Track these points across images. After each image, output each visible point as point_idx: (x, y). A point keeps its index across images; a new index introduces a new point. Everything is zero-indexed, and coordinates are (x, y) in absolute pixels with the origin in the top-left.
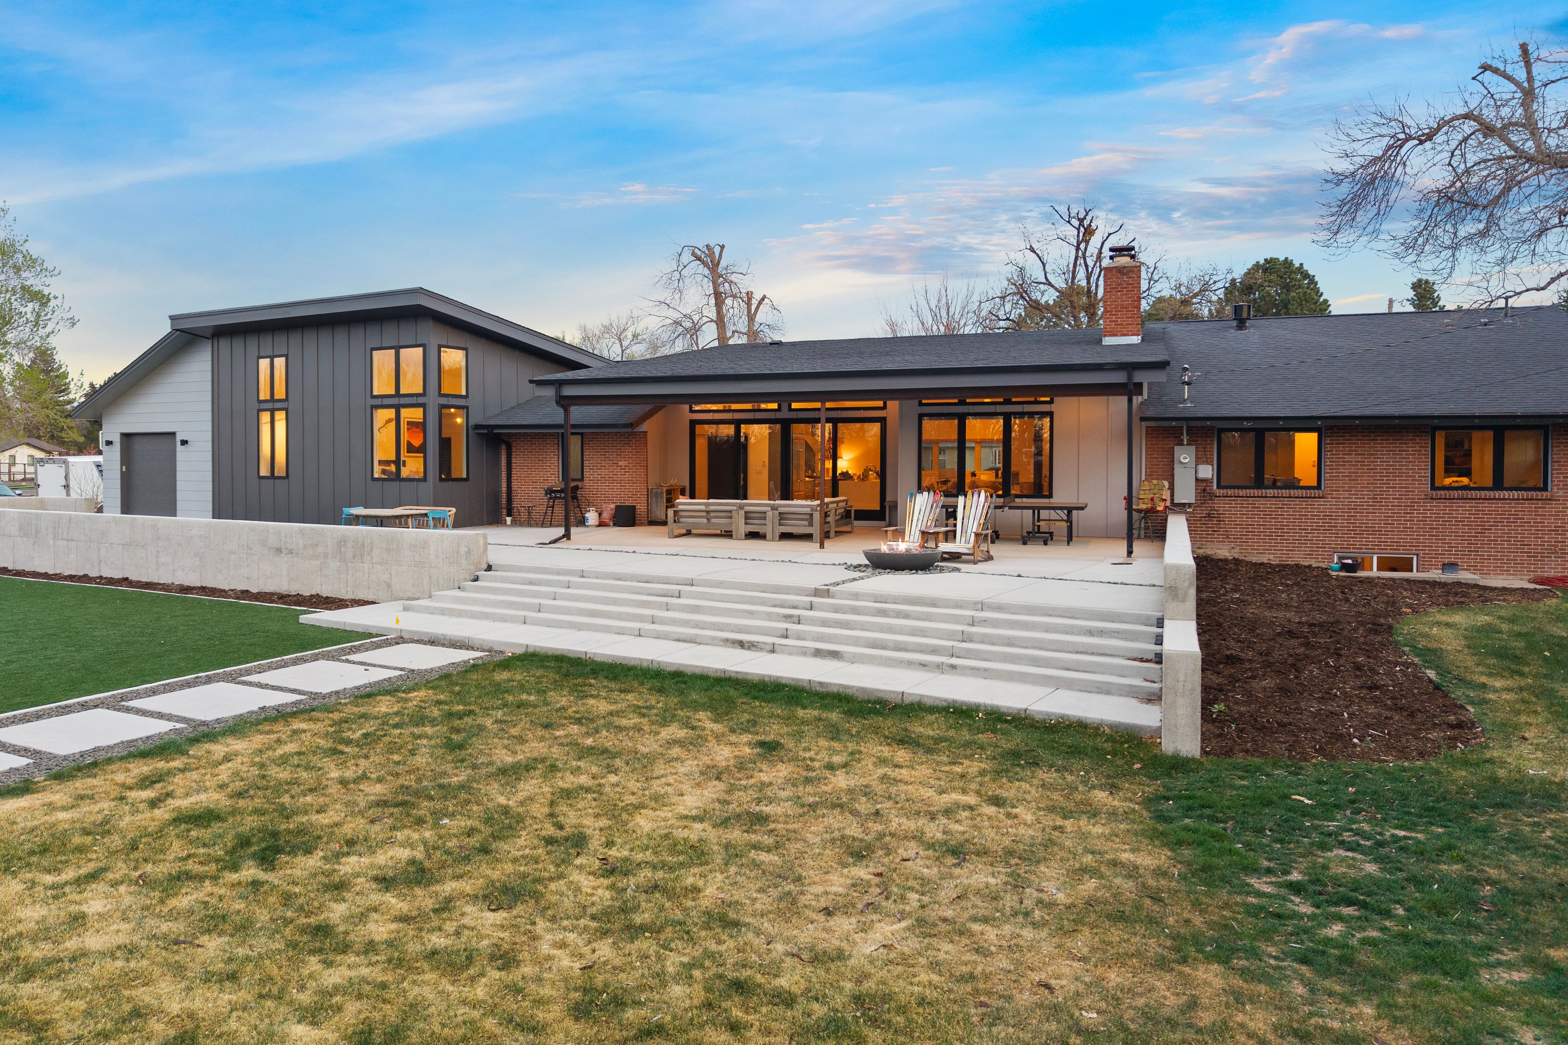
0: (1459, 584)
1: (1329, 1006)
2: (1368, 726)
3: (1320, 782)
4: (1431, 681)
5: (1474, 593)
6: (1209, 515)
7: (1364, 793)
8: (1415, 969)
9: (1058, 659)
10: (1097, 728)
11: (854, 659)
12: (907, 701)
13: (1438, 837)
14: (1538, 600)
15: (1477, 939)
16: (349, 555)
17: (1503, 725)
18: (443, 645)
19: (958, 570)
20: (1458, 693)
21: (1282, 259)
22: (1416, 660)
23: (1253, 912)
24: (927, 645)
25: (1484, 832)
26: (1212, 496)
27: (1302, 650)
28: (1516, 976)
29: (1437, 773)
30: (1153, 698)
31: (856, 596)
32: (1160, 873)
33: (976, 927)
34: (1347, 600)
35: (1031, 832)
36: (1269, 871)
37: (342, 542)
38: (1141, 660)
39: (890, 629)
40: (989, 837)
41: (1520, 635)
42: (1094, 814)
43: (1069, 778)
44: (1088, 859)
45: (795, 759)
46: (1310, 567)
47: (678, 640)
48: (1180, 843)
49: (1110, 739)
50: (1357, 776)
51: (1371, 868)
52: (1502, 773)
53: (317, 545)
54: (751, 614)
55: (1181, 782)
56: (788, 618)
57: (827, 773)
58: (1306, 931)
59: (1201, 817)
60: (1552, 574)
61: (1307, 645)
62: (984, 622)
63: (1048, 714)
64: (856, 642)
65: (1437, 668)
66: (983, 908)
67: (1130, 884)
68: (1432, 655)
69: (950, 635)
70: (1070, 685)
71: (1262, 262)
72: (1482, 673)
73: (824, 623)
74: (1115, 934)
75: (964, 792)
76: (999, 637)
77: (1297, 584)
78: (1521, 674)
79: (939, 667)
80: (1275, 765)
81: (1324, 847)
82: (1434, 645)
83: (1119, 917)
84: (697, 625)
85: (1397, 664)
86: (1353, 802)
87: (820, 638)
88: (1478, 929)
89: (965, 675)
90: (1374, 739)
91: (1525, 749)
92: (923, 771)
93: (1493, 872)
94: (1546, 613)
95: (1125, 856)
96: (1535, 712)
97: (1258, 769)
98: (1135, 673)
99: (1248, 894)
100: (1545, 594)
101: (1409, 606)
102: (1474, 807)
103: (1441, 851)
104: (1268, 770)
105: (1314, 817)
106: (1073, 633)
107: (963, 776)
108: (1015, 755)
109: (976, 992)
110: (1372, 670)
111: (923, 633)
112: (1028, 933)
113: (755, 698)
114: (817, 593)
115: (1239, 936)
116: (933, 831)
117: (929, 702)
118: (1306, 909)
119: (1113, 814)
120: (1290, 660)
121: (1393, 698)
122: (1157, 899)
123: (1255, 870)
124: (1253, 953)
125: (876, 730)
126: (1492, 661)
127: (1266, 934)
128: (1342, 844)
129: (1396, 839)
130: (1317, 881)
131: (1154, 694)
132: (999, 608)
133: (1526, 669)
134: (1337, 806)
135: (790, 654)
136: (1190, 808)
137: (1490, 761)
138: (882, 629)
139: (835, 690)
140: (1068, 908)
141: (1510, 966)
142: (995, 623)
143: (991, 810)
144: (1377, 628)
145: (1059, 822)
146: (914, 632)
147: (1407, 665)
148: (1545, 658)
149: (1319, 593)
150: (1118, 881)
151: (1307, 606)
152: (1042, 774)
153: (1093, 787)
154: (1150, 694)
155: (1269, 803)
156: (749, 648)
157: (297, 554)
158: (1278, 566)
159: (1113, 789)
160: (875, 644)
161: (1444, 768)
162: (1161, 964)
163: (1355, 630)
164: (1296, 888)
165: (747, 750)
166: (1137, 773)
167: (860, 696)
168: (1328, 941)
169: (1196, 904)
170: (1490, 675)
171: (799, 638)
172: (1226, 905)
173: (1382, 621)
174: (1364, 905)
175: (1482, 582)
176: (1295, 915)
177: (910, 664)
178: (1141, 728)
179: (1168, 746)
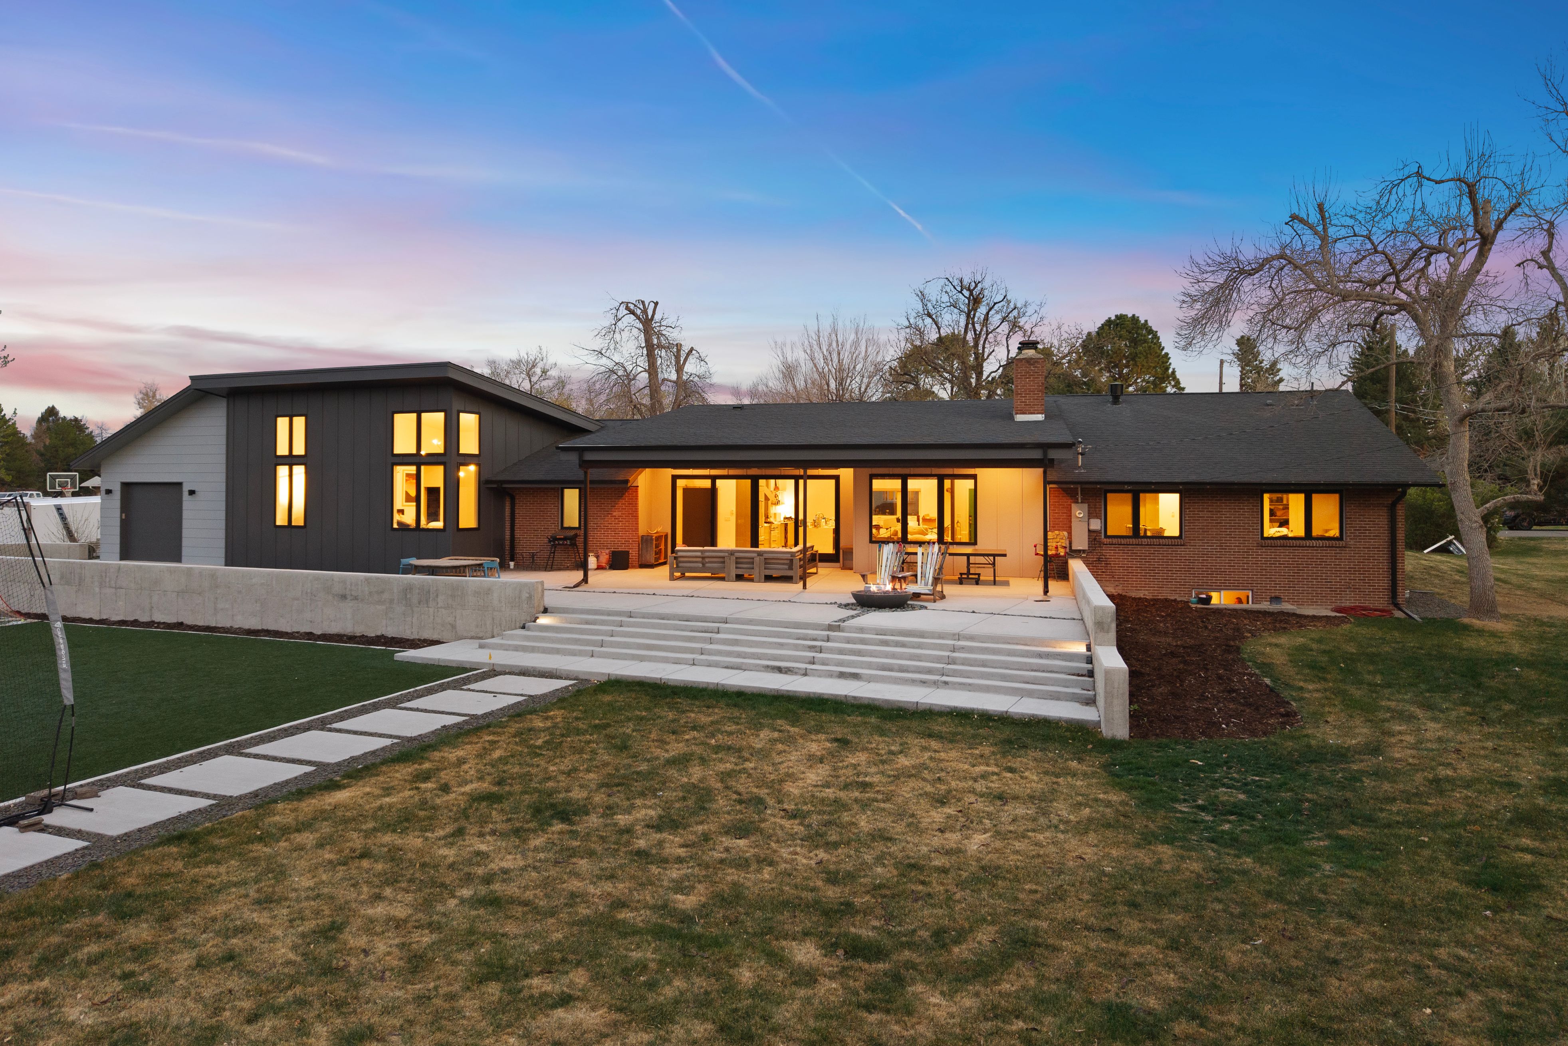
0: (1282, 613)
1: (1228, 859)
2: (1231, 716)
3: (1205, 752)
4: (1267, 686)
5: (1293, 620)
6: (1099, 560)
7: (1233, 757)
8: (1270, 842)
9: (1021, 676)
10: (1057, 723)
11: (870, 679)
12: (921, 708)
13: (1278, 779)
14: (1338, 625)
15: (1302, 828)
16: (415, 600)
17: (1314, 713)
18: (535, 676)
19: (926, 608)
20: (1285, 694)
21: (1130, 315)
22: (1257, 671)
23: (1183, 820)
24: (924, 667)
25: (1304, 776)
26: (1101, 544)
27: (1181, 666)
28: (1322, 843)
29: (1275, 744)
30: (1091, 702)
31: (862, 630)
32: (1123, 803)
33: (1030, 834)
34: (1206, 627)
35: (1040, 786)
36: (1185, 801)
37: (408, 589)
38: (1078, 675)
39: (894, 656)
40: (1016, 789)
41: (1324, 652)
42: (1074, 775)
43: (1050, 755)
44: (1080, 798)
45: (865, 749)
46: (1175, 600)
47: (727, 667)
48: (1131, 788)
49: (1068, 730)
50: (1227, 747)
51: (1242, 797)
52: (1313, 742)
53: (382, 592)
54: (781, 646)
55: (1120, 755)
56: (812, 648)
57: (893, 757)
58: (1211, 828)
59: (1139, 774)
60: (1348, 604)
61: (1185, 662)
62: (962, 649)
63: (1022, 714)
64: (870, 666)
65: (1271, 677)
66: (1030, 825)
67: (1108, 810)
68: (1267, 668)
69: (938, 659)
70: (1030, 694)
71: (1113, 318)
72: (1300, 680)
73: (841, 652)
74: (1109, 833)
75: (988, 765)
76: (976, 660)
77: (1168, 615)
78: (1325, 680)
79: (935, 683)
80: (1176, 743)
81: (1214, 787)
82: (1268, 661)
83: (1108, 826)
84: (739, 655)
85: (1245, 674)
86: (1226, 762)
87: (840, 663)
88: (1302, 823)
89: (955, 689)
90: (1235, 724)
91: (1328, 729)
92: (953, 754)
93: (1309, 796)
94: (1342, 635)
95: (1101, 796)
96: (1334, 705)
97: (1167, 746)
98: (1075, 684)
99: (1176, 812)
100: (1342, 620)
101: (1250, 631)
102: (1298, 763)
103: (1280, 786)
104: (1173, 746)
105: (1204, 771)
106: (1027, 657)
107: (982, 756)
108: (1009, 742)
109: (1044, 862)
110: (1229, 679)
111: (918, 658)
112: (1061, 836)
113: (810, 709)
114: (830, 628)
115: (1176, 832)
116: (980, 786)
117: (937, 709)
118: (1209, 818)
119: (1085, 775)
120: (1175, 673)
121: (1244, 698)
122: (1125, 816)
123: (1176, 800)
124: (1185, 839)
125: (909, 729)
126: (1307, 671)
127: (1190, 831)
128: (1224, 785)
129: (1254, 781)
130: (1213, 804)
131: (1090, 699)
132: (971, 638)
133: (1329, 676)
134: (1218, 765)
135: (820, 676)
136: (1130, 770)
137: (1305, 736)
138: (887, 655)
139: (866, 702)
140: (1078, 823)
141: (1319, 839)
142: (971, 650)
143: (1009, 775)
144: (1229, 649)
145: (1055, 780)
146: (912, 657)
147: (1251, 675)
148: (1341, 668)
149: (1186, 622)
150: (1101, 809)
151: (1179, 633)
152: (1031, 753)
153: (1067, 760)
154: (1087, 699)
155: (1177, 765)
156: (786, 673)
157: (362, 600)
158: (1152, 600)
159: (1080, 760)
160: (884, 668)
161: (1278, 741)
162: (1138, 846)
163: (1215, 650)
164: (1202, 808)
165: (829, 745)
166: (1091, 750)
167: (886, 706)
168: (1223, 831)
169: (1149, 818)
170: (1305, 681)
171: (823, 664)
172: (1165, 818)
173: (1232, 643)
174: (1240, 815)
175: (1298, 612)
176: (1203, 821)
177: (913, 682)
178: (1088, 721)
179: (1106, 732)
